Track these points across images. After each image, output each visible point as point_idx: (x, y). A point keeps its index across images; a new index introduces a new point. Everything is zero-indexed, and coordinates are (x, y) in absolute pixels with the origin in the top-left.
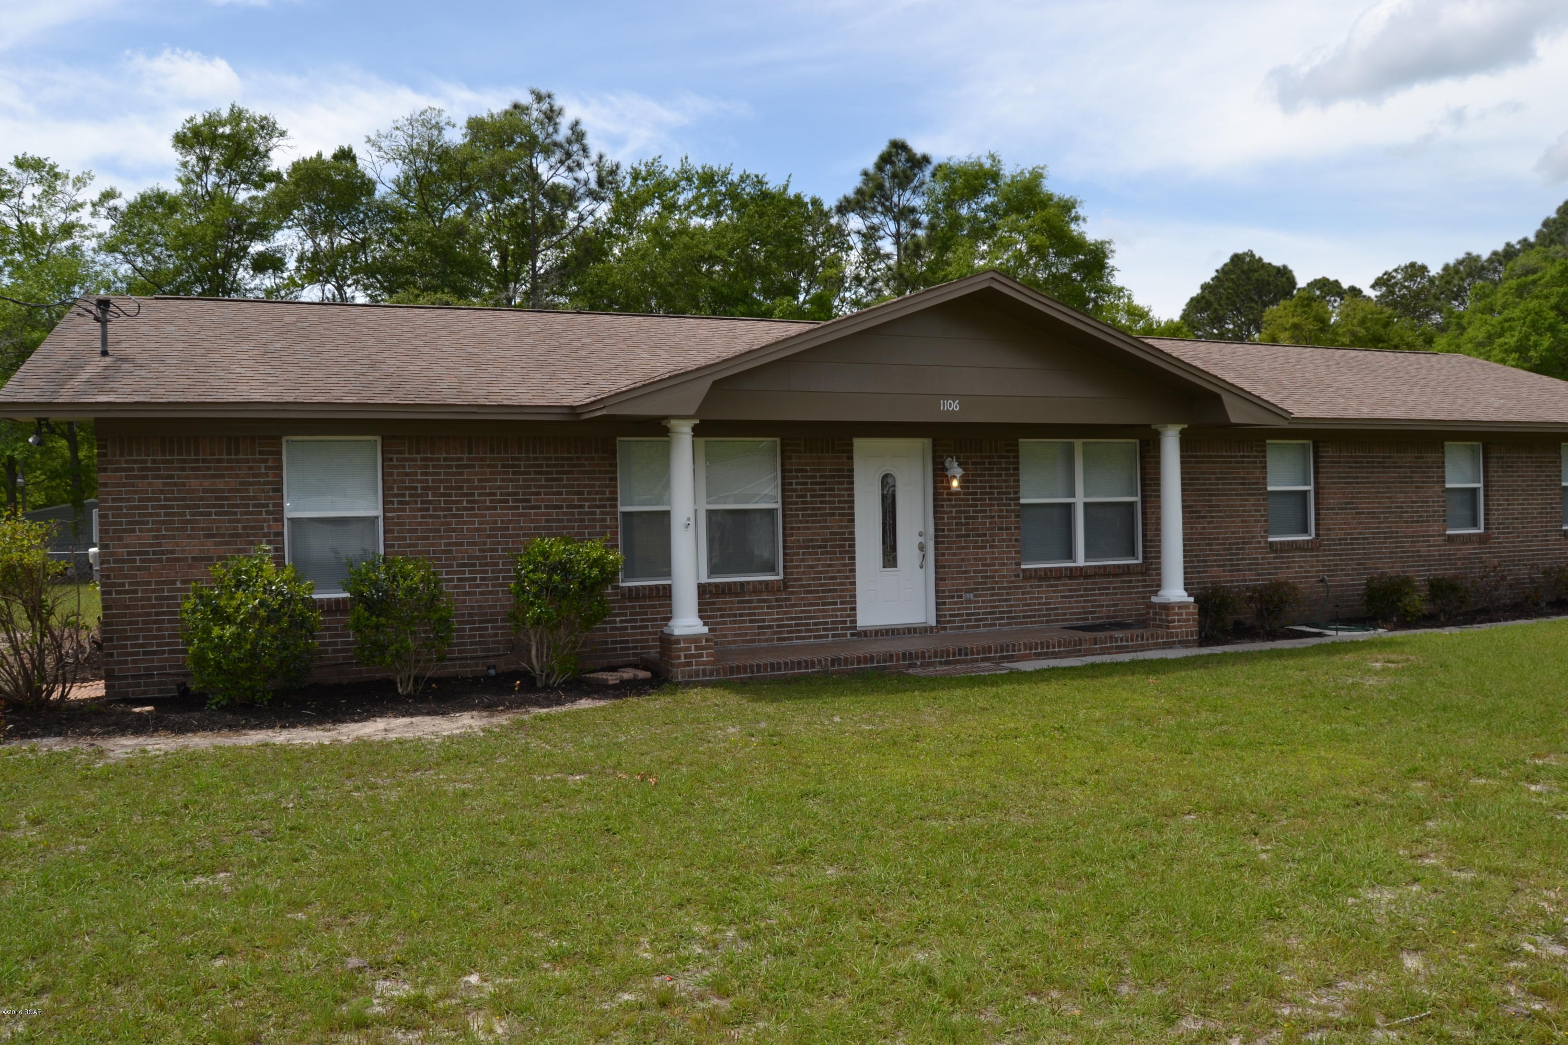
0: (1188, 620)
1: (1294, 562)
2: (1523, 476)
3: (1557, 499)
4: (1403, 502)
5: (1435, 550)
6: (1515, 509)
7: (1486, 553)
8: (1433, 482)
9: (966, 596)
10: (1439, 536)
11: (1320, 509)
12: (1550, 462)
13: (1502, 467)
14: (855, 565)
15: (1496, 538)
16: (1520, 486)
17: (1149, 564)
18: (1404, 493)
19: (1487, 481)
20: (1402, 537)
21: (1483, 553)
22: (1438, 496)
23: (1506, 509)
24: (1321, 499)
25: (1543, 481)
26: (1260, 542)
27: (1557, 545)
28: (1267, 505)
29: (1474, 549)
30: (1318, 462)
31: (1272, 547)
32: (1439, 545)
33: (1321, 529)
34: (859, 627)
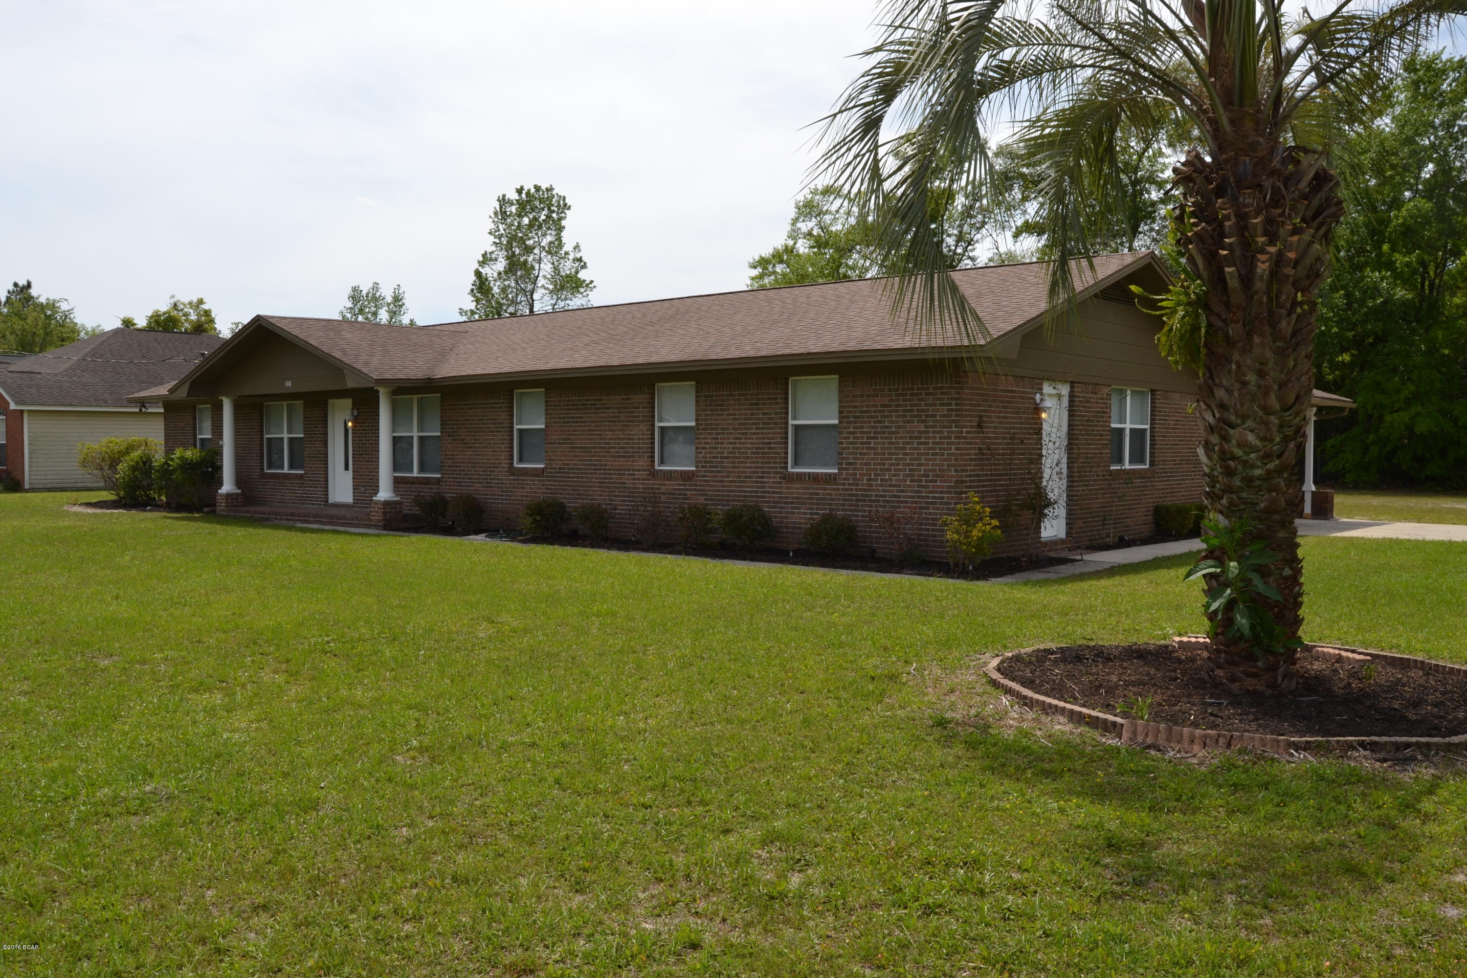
0: (381, 512)
1: (527, 484)
2: (734, 414)
3: (776, 438)
4: (611, 439)
5: (639, 484)
6: (725, 448)
7: (690, 490)
8: (639, 421)
9: (362, 489)
10: (643, 470)
11: (546, 443)
12: (769, 399)
13: (710, 405)
14: (327, 468)
15: (703, 476)
16: (730, 424)
17: (442, 478)
18: (612, 430)
19: (697, 420)
20: (610, 470)
21: (687, 490)
22: (644, 434)
23: (715, 448)
24: (547, 435)
25: (759, 419)
26: (504, 467)
27: (776, 488)
28: (513, 439)
29: (679, 485)
30: (546, 406)
31: (512, 471)
32: (643, 479)
33: (547, 460)
34: (330, 502)
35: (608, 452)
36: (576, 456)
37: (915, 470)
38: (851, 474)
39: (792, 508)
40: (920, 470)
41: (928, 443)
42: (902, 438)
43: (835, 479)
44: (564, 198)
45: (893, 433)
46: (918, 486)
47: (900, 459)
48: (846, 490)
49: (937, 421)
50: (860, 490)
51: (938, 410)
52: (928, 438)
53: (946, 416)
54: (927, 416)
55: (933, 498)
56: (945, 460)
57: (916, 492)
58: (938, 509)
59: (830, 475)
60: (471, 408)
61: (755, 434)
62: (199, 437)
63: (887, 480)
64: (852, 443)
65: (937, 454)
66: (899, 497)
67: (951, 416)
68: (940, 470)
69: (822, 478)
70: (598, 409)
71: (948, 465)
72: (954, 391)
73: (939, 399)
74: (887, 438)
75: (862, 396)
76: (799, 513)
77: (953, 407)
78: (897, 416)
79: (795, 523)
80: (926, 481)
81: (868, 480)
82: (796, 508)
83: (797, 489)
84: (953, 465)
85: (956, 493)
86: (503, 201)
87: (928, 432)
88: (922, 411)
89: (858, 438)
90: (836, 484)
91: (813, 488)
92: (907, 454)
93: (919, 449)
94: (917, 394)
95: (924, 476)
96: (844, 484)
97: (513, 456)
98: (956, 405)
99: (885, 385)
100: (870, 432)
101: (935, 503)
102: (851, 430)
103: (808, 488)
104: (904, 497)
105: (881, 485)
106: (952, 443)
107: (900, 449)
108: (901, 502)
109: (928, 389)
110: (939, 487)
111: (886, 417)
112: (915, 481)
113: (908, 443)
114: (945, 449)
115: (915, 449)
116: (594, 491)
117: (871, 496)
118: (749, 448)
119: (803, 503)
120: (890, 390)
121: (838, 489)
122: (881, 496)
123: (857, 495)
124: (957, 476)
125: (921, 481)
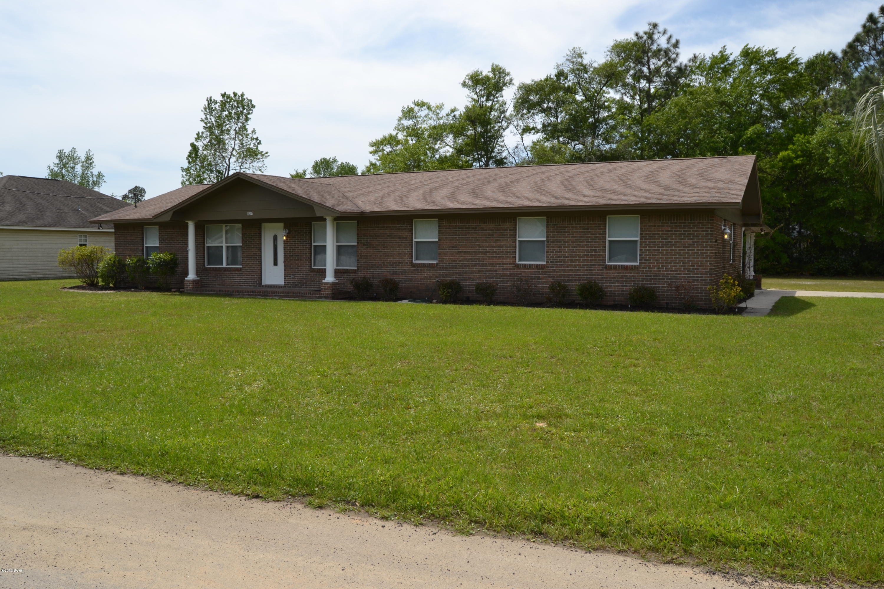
0: (328, 289)
1: (424, 272)
2: (573, 234)
3: (600, 247)
4: (487, 247)
5: (507, 271)
6: (566, 252)
7: (543, 274)
8: (507, 237)
9: (292, 276)
10: (510, 264)
11: (439, 249)
12: (595, 227)
13: (556, 230)
14: (261, 264)
15: (551, 267)
16: (570, 240)
17: (358, 269)
18: (488, 242)
19: (547, 237)
20: (486, 264)
21: (540, 274)
22: (510, 245)
23: (559, 252)
24: (440, 245)
25: (589, 237)
26: (407, 263)
27: (599, 273)
28: (412, 247)
29: (535, 272)
30: (439, 228)
31: (413, 265)
32: (510, 269)
33: (439, 258)
34: (263, 284)
35: (485, 254)
36: (461, 256)
37: (686, 263)
38: (647, 266)
39: (610, 283)
40: (689, 263)
41: (694, 250)
42: (678, 247)
43: (637, 268)
44: (251, 101)
45: (673, 245)
46: (688, 271)
47: (677, 258)
48: (645, 273)
49: (699, 239)
50: (653, 273)
51: (700, 234)
52: (694, 247)
53: (705, 237)
54: (693, 236)
55: (697, 277)
56: (704, 258)
57: (687, 274)
58: (699, 282)
59: (635, 266)
60: (381, 229)
61: (586, 245)
62: (145, 245)
63: (669, 269)
64: (648, 250)
65: (699, 255)
66: (677, 277)
67: (707, 236)
68: (701, 263)
69: (629, 268)
70: (478, 230)
71: (706, 261)
72: (710, 225)
73: (701, 228)
74: (669, 247)
75: (655, 226)
76: (615, 286)
77: (709, 232)
78: (676, 236)
79: (611, 291)
80: (693, 269)
81: (658, 268)
82: (612, 283)
83: (613, 274)
84: (709, 261)
85: (710, 274)
86: (210, 101)
87: (694, 245)
88: (691, 234)
89: (652, 247)
90: (638, 271)
91: (623, 273)
92: (681, 255)
93: (689, 253)
94: (688, 226)
95: (691, 266)
96: (643, 271)
97: (412, 256)
98: (711, 231)
99: (669, 220)
100: (659, 244)
101: (698, 280)
102: (648, 243)
103: (620, 273)
104: (679, 277)
105: (666, 271)
106: (708, 250)
107: (677, 253)
108: (678, 279)
109: (695, 223)
110: (700, 272)
111: (669, 236)
112: (686, 269)
113: (682, 250)
114: (705, 253)
115: (686, 253)
116: (474, 276)
117: (660, 276)
118: (582, 252)
119: (617, 281)
120: (671, 223)
121: (639, 273)
122: (666, 276)
123: (651, 276)
124: (710, 266)
125: (690, 269)
